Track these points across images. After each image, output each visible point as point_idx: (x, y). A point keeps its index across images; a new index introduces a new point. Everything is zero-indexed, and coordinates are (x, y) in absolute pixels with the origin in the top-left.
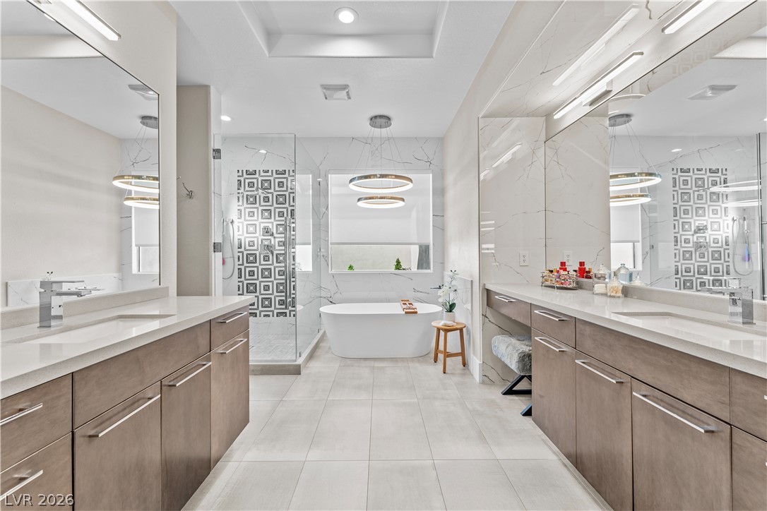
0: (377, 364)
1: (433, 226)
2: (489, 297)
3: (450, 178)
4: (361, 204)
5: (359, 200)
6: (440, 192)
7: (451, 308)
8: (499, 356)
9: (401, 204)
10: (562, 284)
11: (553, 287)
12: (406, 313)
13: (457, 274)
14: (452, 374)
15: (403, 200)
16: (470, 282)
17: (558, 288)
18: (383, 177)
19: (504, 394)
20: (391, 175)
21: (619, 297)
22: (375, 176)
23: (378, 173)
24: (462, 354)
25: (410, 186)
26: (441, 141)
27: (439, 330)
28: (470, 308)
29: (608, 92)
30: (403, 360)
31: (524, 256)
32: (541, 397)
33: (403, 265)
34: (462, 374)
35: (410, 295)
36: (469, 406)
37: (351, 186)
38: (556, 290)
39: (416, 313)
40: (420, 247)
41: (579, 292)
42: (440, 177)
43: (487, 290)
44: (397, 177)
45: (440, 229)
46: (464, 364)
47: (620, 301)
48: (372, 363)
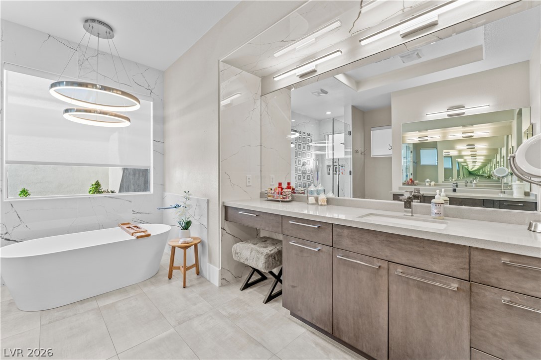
0: (102, 303)
1: (154, 150)
2: (227, 212)
3: (173, 110)
4: (67, 116)
5: (67, 111)
6: (161, 120)
7: (187, 226)
8: (242, 261)
9: (126, 124)
10: (284, 198)
11: (278, 201)
12: (138, 237)
13: (190, 195)
14: (192, 286)
15: (129, 120)
16: (207, 201)
17: (282, 201)
18: (105, 90)
19: (242, 290)
20: (117, 90)
21: (325, 205)
22: (94, 86)
23: (99, 83)
24: (197, 265)
25: (138, 107)
26: (162, 74)
27: (174, 248)
28: (205, 223)
29: (314, 71)
30: (133, 287)
31: (249, 179)
32: (293, 287)
33: (103, 187)
34: (200, 283)
35: (128, 217)
36: (224, 313)
37: (52, 91)
38: (280, 203)
39: (149, 235)
40: (124, 170)
41: (294, 203)
42: (161, 106)
43: (225, 206)
44: (124, 93)
45: (161, 153)
46: (198, 273)
47: (325, 207)
48: (94, 304)
